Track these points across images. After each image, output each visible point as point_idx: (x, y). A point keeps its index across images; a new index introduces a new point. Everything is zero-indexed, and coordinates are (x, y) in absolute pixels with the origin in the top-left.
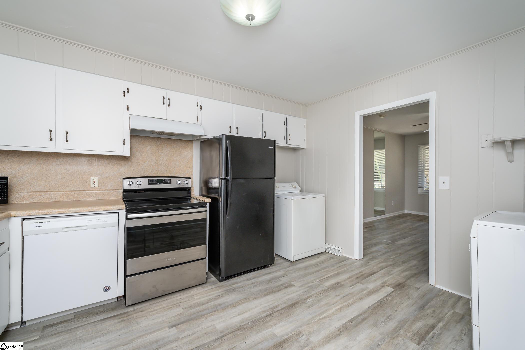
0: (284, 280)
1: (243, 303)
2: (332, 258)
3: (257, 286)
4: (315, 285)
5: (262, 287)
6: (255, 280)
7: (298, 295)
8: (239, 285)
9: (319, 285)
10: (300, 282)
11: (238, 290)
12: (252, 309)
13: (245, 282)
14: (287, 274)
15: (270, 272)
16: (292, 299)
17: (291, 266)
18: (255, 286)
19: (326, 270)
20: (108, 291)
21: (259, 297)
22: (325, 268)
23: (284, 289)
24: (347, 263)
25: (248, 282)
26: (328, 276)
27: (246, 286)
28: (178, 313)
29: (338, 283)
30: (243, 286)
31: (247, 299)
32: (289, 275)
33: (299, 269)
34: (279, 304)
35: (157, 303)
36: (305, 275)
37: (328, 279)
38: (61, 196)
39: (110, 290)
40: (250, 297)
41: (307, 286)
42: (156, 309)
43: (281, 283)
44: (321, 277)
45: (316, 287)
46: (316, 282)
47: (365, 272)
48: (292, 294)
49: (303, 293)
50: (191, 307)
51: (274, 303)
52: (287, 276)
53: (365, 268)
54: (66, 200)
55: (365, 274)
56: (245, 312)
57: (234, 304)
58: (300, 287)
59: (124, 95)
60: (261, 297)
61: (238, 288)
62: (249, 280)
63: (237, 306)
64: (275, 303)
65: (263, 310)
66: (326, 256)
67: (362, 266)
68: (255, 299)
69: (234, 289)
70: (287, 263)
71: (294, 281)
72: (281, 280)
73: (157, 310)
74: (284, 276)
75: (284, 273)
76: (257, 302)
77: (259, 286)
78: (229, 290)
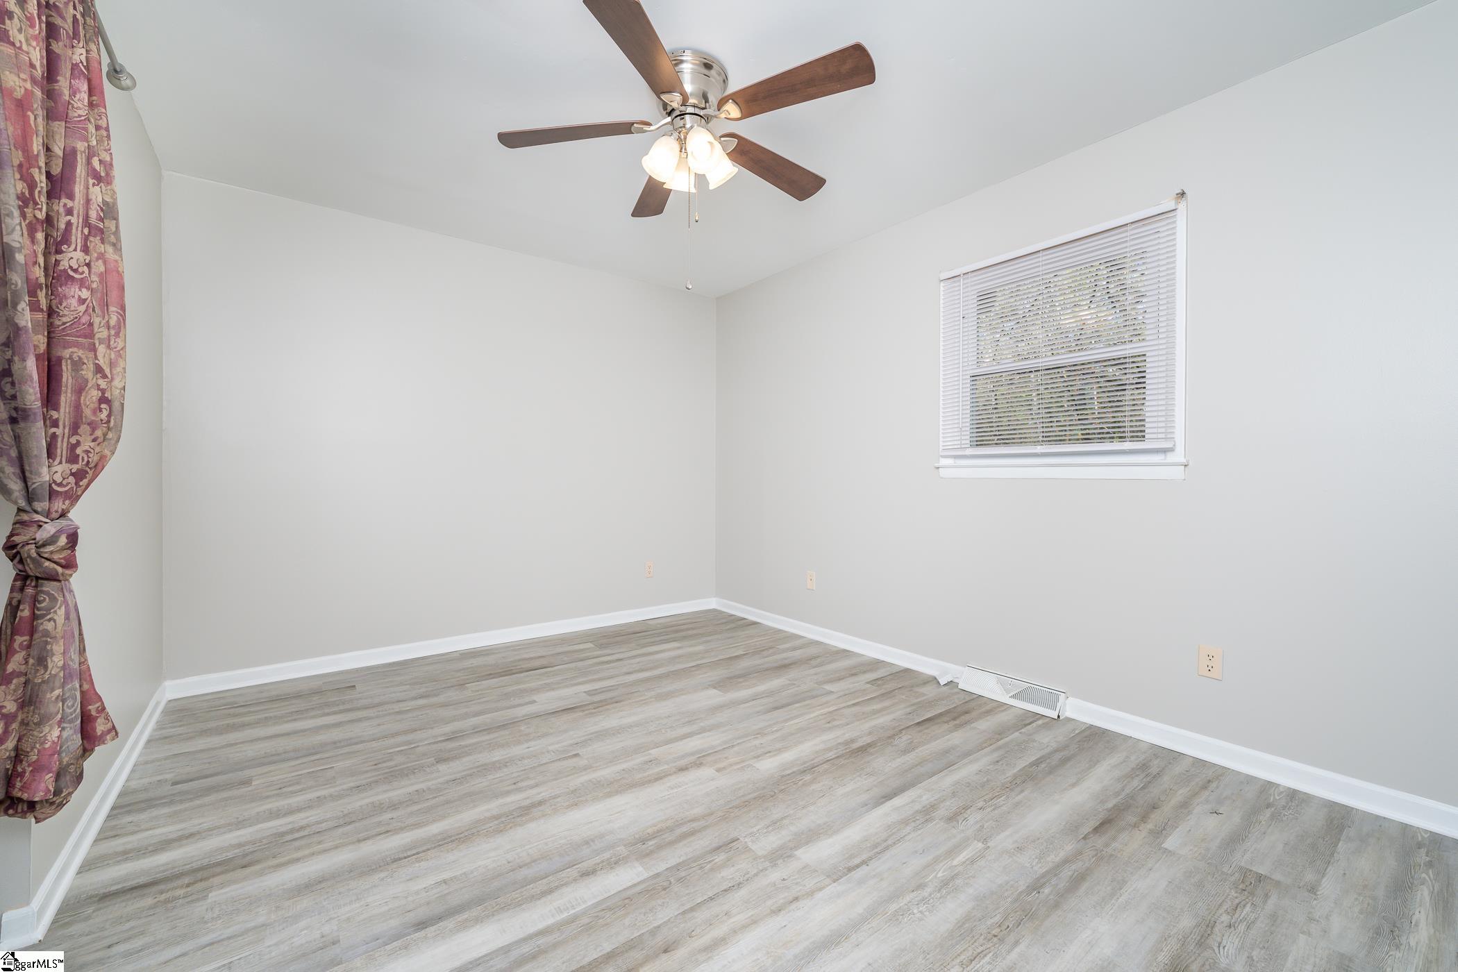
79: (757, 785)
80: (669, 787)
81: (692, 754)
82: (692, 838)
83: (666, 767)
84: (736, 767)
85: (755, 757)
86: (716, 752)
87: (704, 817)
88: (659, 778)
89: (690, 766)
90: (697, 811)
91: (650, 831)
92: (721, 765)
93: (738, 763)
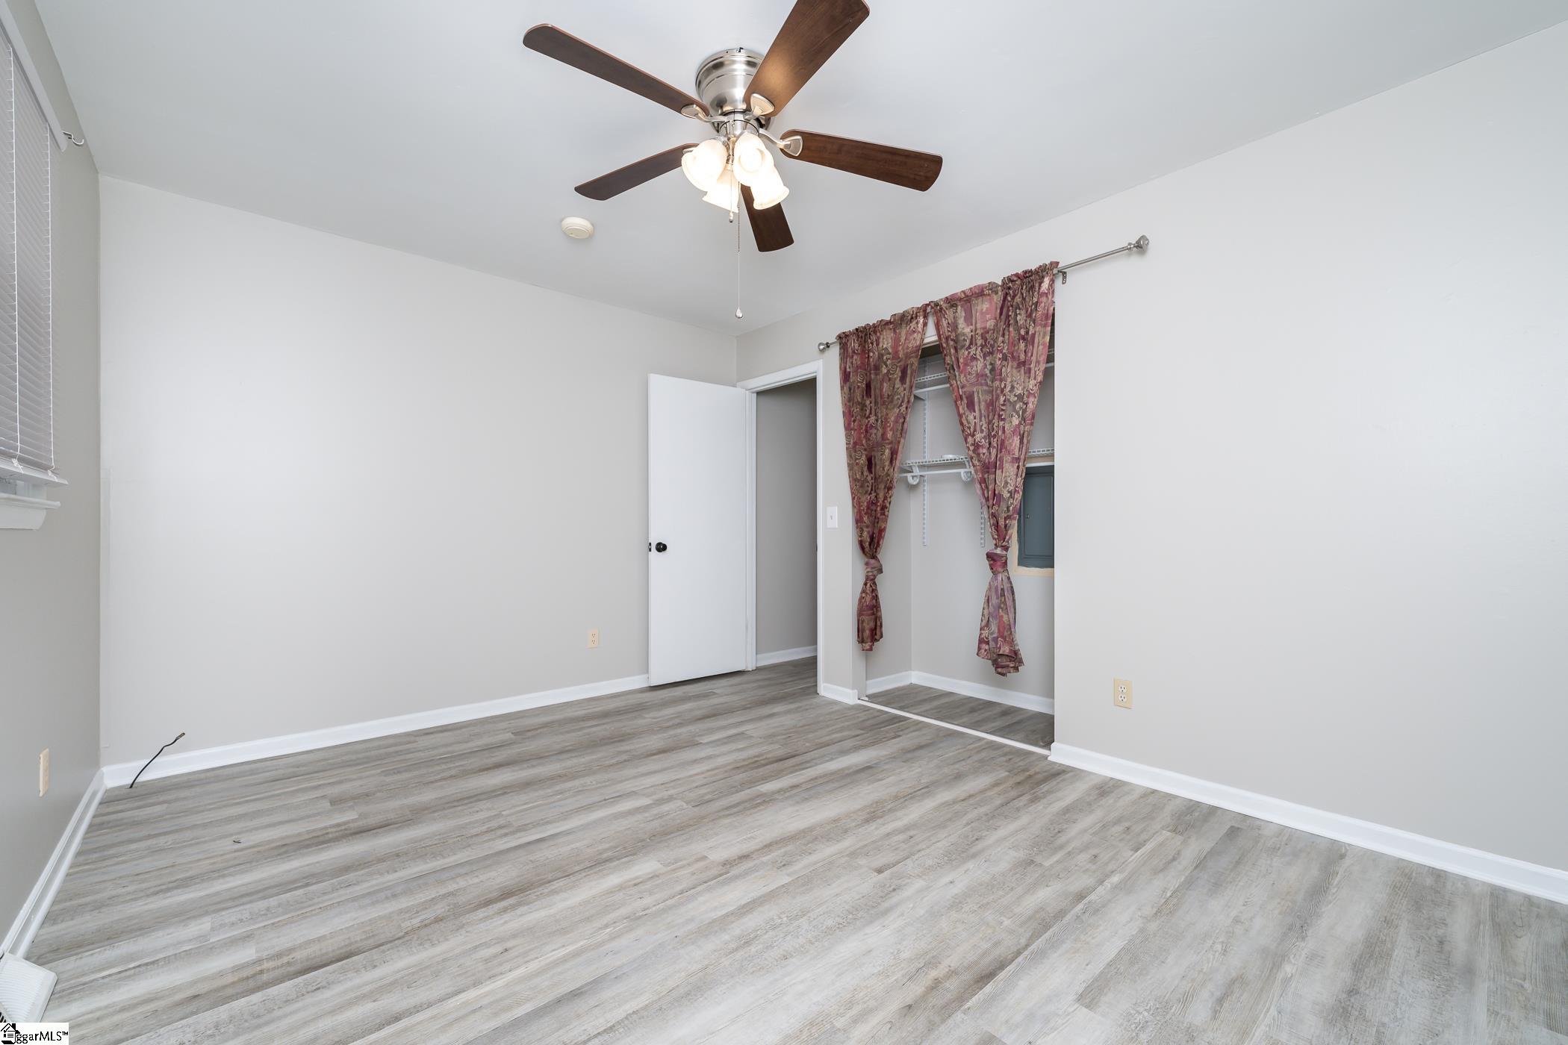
79: (666, 844)
80: (755, 839)
81: (737, 877)
82: (728, 805)
83: (764, 859)
84: (685, 862)
85: (657, 876)
86: (706, 882)
87: (720, 817)
88: (768, 847)
89: (737, 862)
90: (727, 821)
91: (762, 807)
92: (701, 864)
93: (681, 868)
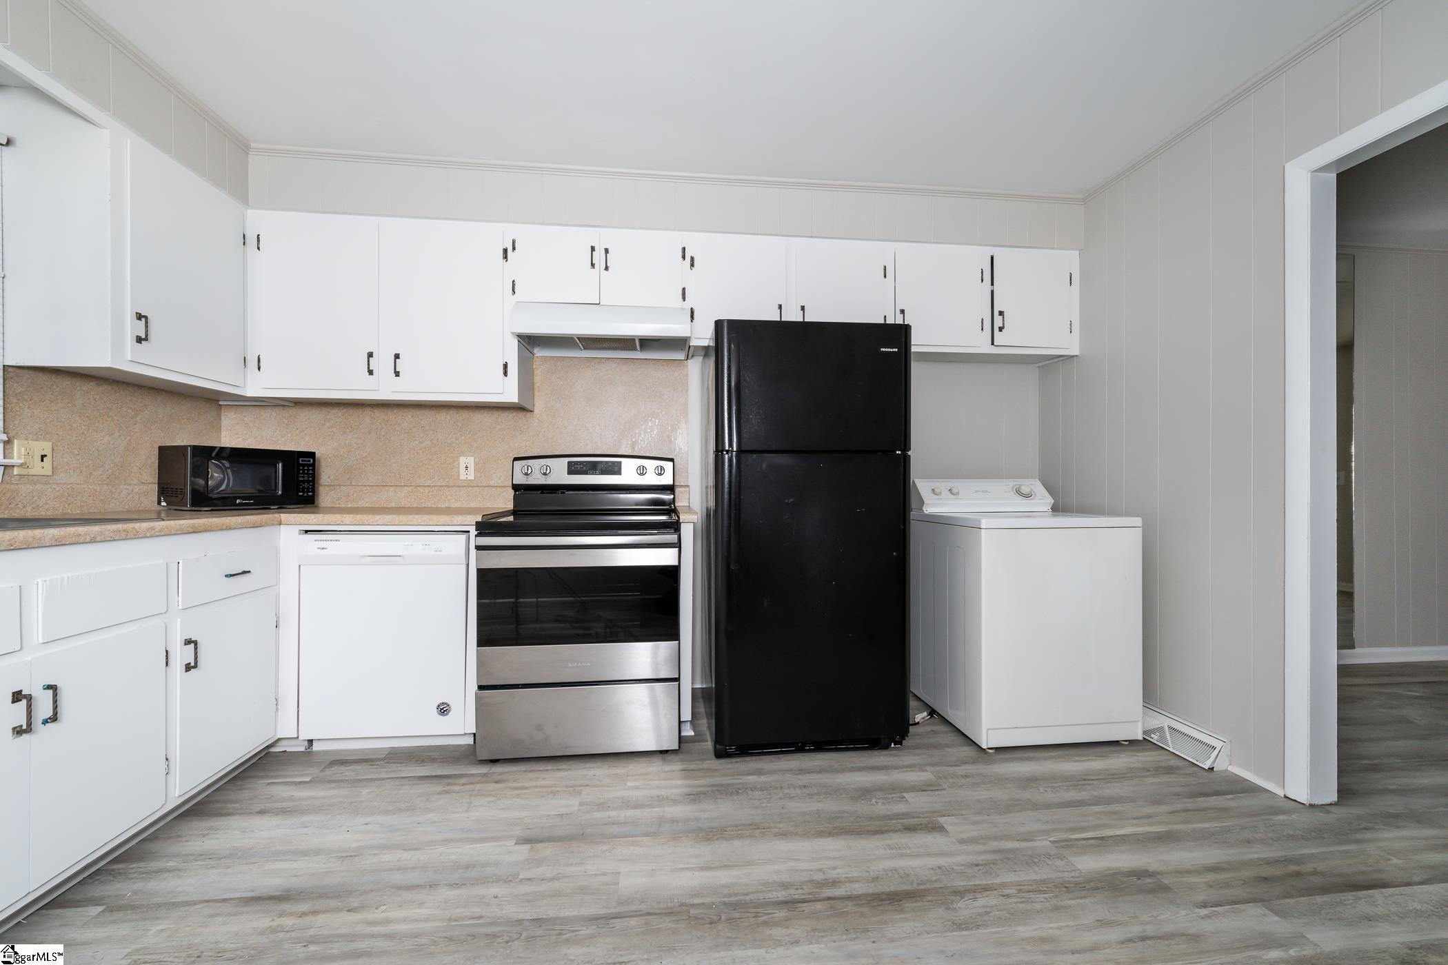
0: (918, 802)
1: (741, 837)
2: (1170, 770)
3: (816, 797)
4: (1030, 853)
5: (828, 805)
6: (819, 776)
7: (939, 868)
8: (763, 778)
9: (1049, 856)
10: (974, 823)
11: (750, 792)
12: (751, 863)
13: (788, 775)
14: (940, 785)
15: (886, 763)
16: (908, 875)
17: (974, 763)
18: (810, 796)
19: (1116, 807)
20: (447, 714)
21: (796, 834)
22: (1111, 801)
23: (900, 830)
24: (1232, 804)
25: (796, 776)
26: (1109, 833)
27: (781, 788)
28: (563, 810)
29: (1147, 871)
30: (773, 784)
31: (758, 829)
32: (945, 789)
33: (999, 781)
34: (847, 878)
35: (540, 771)
36: (1011, 807)
37: (1103, 844)
38: (407, 497)
39: (449, 712)
40: (773, 825)
41: (994, 845)
42: (527, 784)
43: (901, 808)
44: (1073, 830)
45: (1032, 860)
46: (1043, 843)
47: (1321, 866)
48: (918, 856)
49: (963, 865)
50: (602, 806)
51: (835, 868)
52: (937, 793)
53: (1325, 850)
54: (415, 505)
55: (1315, 873)
56: (725, 866)
57: (712, 831)
58: (962, 842)
59: (506, 257)
60: (805, 835)
61: (754, 788)
62: (801, 771)
63: (717, 839)
64: (838, 871)
65: (785, 878)
66: (1144, 759)
67: (1318, 834)
68: (783, 835)
69: (741, 786)
70: (965, 748)
71: (953, 815)
72: (907, 800)
73: (526, 788)
74: (925, 788)
75: (933, 777)
76: (782, 846)
77: (822, 797)
78: (728, 785)
